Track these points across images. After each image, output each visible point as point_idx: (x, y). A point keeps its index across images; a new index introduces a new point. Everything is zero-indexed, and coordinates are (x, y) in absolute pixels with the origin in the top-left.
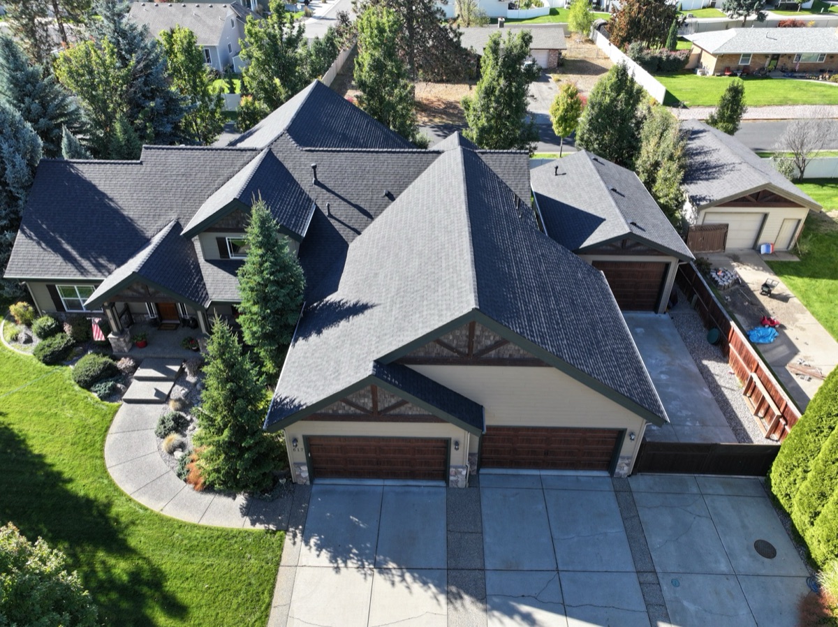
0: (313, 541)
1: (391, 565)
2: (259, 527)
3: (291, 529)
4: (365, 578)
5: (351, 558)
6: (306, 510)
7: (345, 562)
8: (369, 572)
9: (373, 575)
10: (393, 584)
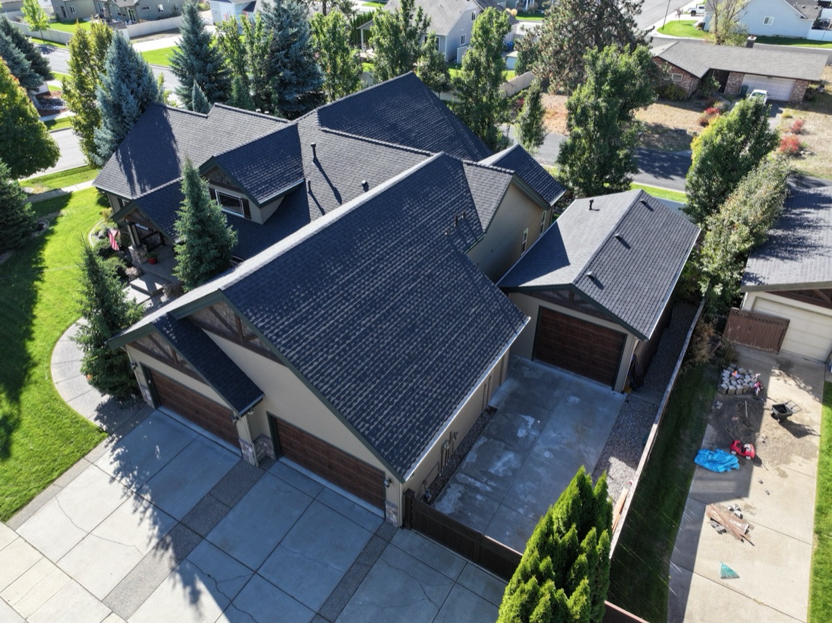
0: (119, 451)
1: (148, 497)
2: (98, 423)
3: (114, 435)
4: (122, 497)
5: (129, 477)
6: (136, 425)
7: (122, 477)
8: (129, 493)
9: (129, 497)
10: (135, 511)
